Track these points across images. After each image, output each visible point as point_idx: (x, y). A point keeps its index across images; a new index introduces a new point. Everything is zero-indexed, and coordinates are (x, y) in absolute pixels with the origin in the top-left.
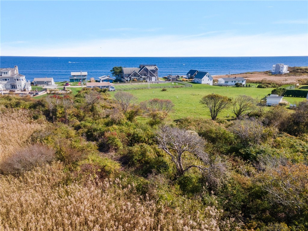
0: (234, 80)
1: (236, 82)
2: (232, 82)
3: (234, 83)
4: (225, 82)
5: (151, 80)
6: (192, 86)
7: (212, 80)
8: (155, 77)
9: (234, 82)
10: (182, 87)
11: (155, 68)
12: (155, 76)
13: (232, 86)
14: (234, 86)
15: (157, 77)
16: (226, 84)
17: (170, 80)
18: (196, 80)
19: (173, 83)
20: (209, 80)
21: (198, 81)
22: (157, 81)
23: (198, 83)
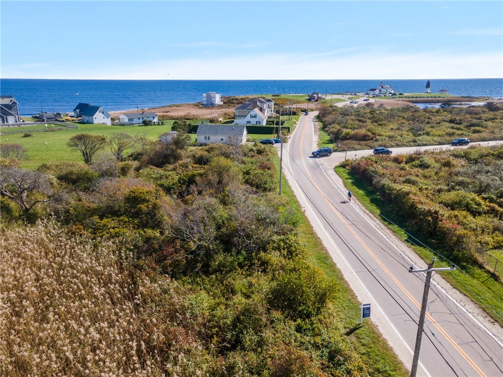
0: (142, 116)
1: (144, 119)
2: (139, 119)
3: (141, 121)
4: (129, 119)
5: (7, 122)
6: (77, 127)
7: (110, 118)
8: (14, 117)
9: (141, 119)
10: (60, 129)
11: (11, 101)
12: (13, 115)
13: (139, 125)
14: (141, 124)
15: (17, 116)
16: (130, 122)
17: (43, 121)
18: (85, 118)
19: (46, 125)
20: (105, 117)
21: (88, 119)
22: (18, 123)
23: (88, 123)
